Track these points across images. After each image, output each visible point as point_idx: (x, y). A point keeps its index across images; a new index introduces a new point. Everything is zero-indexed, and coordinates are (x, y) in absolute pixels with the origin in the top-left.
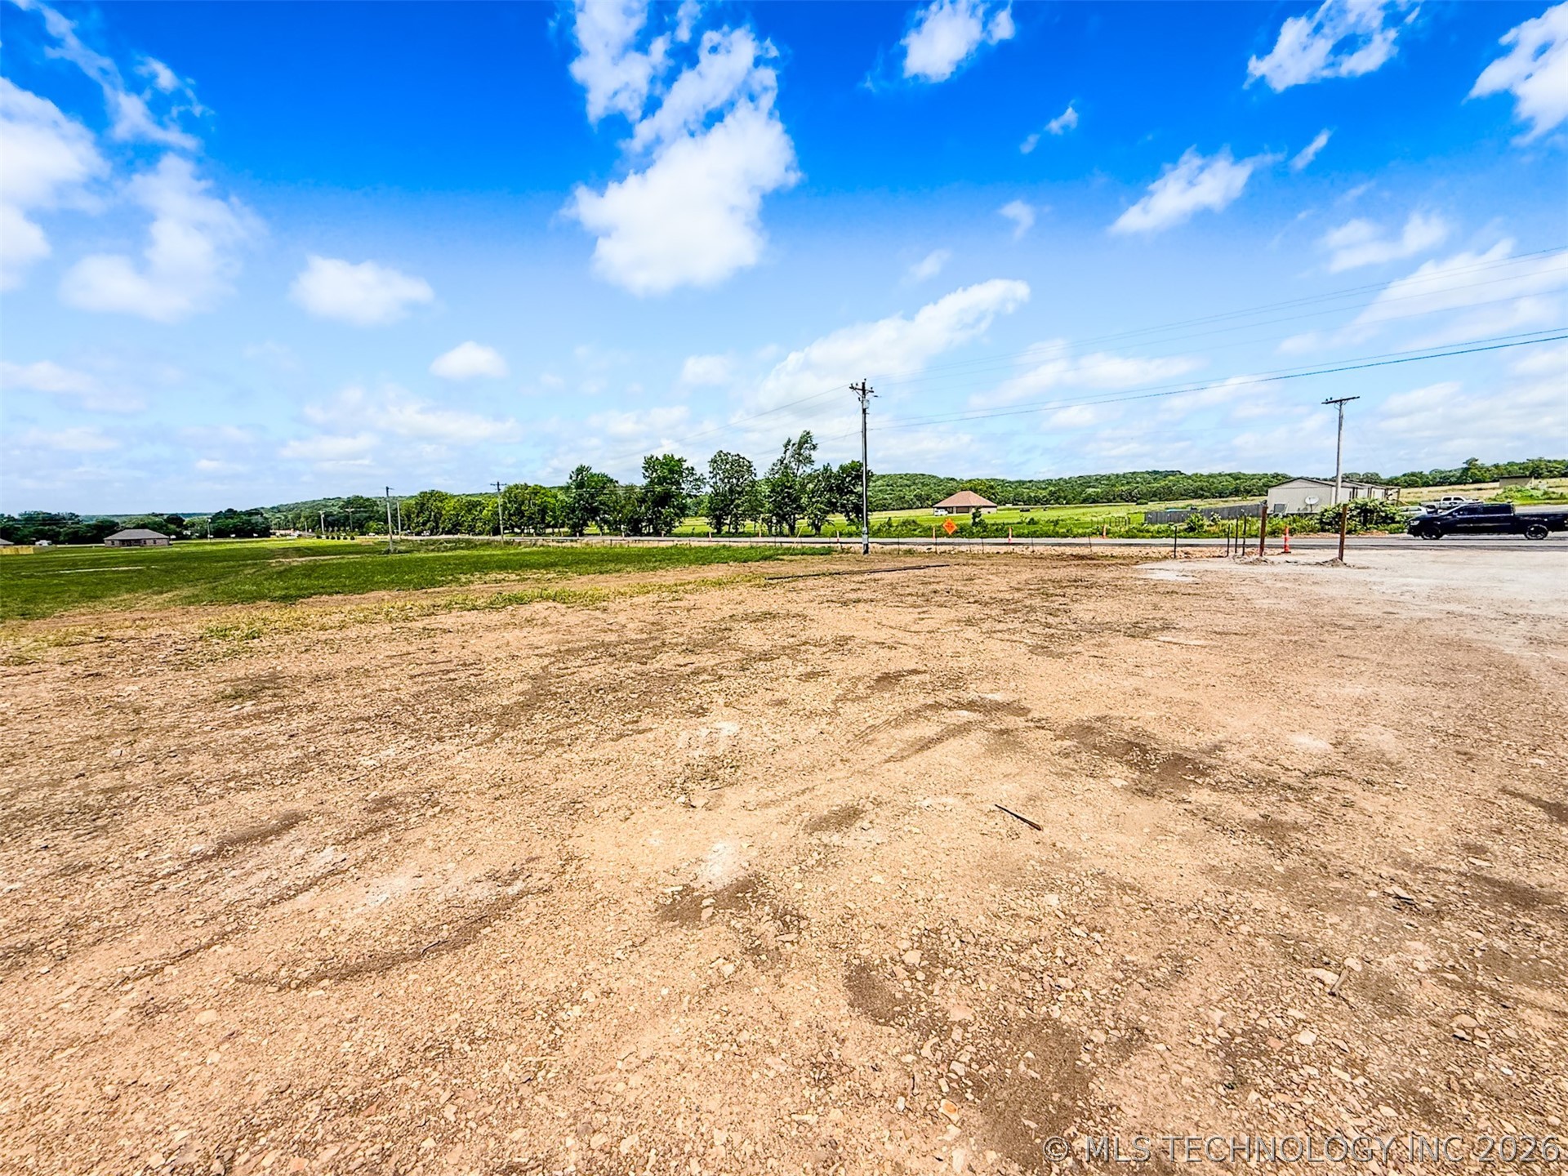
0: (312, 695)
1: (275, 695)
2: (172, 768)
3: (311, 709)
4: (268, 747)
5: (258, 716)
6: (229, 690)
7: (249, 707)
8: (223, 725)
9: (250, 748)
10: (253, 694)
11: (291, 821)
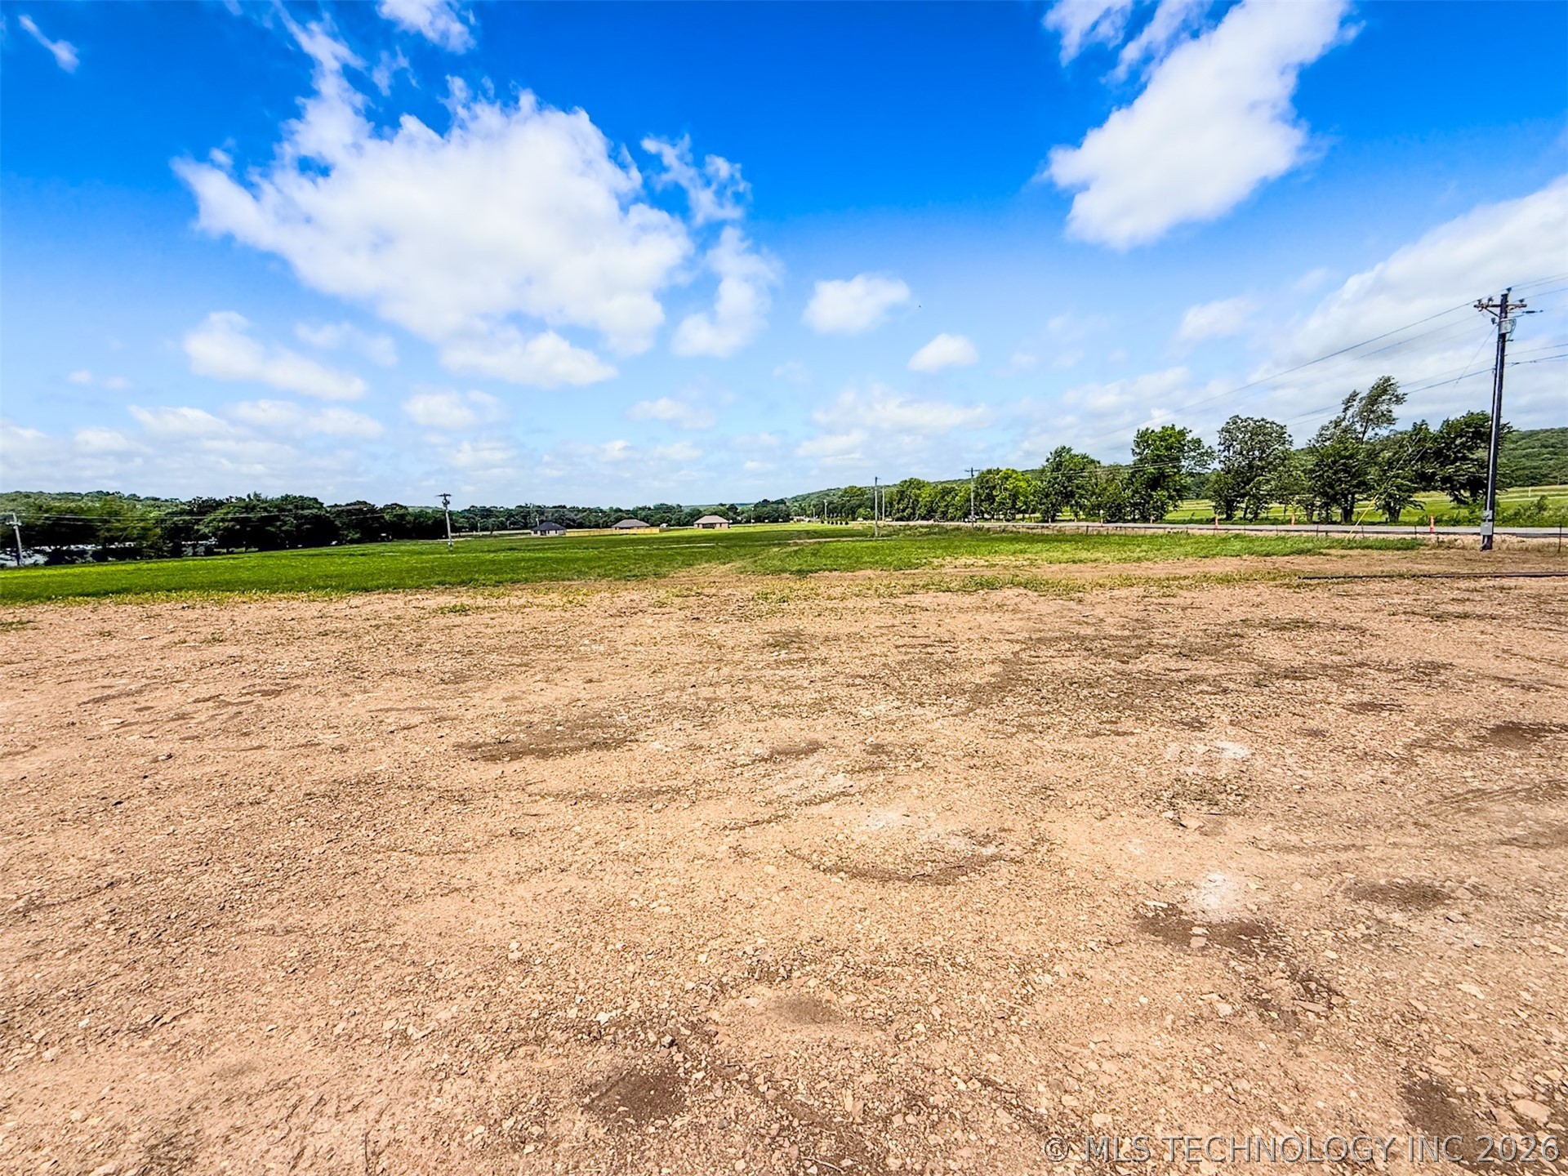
0: (823, 651)
1: (799, 648)
2: (741, 690)
3: (824, 662)
4: (797, 687)
5: (789, 662)
6: (771, 641)
7: (783, 655)
8: (768, 665)
9: (787, 686)
10: (786, 646)
11: (813, 748)
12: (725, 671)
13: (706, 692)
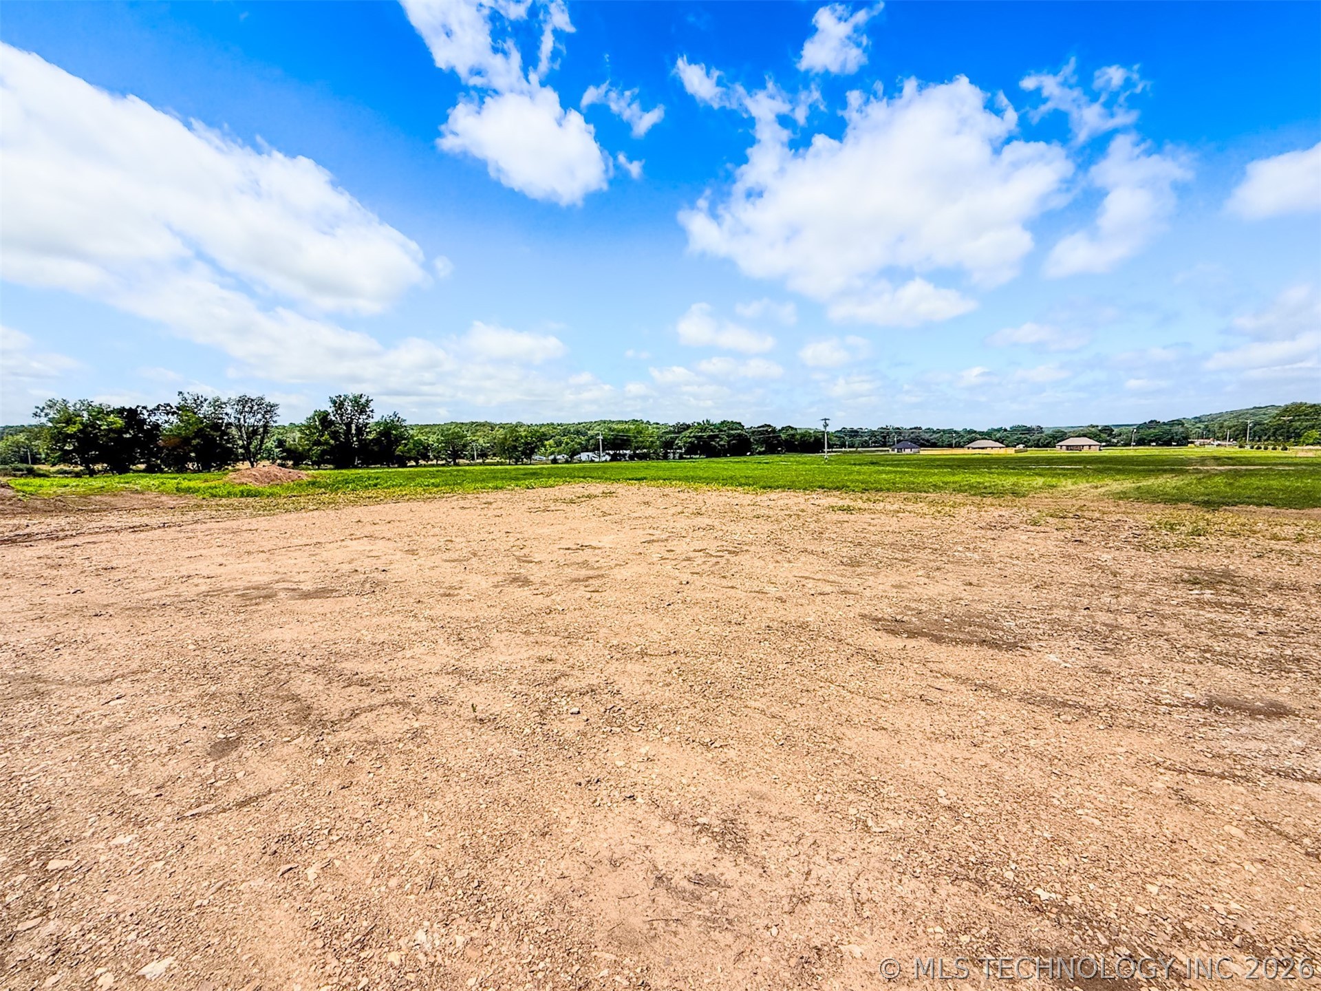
0: (1276, 601)
1: (1233, 591)
2: (1152, 624)
3: (1278, 613)
4: (1235, 635)
5: (1219, 604)
6: (1186, 576)
7: (1208, 594)
8: (1187, 603)
9: (1219, 631)
10: (1211, 585)
11: (1276, 711)
12: (1126, 600)
13: (1103, 617)
